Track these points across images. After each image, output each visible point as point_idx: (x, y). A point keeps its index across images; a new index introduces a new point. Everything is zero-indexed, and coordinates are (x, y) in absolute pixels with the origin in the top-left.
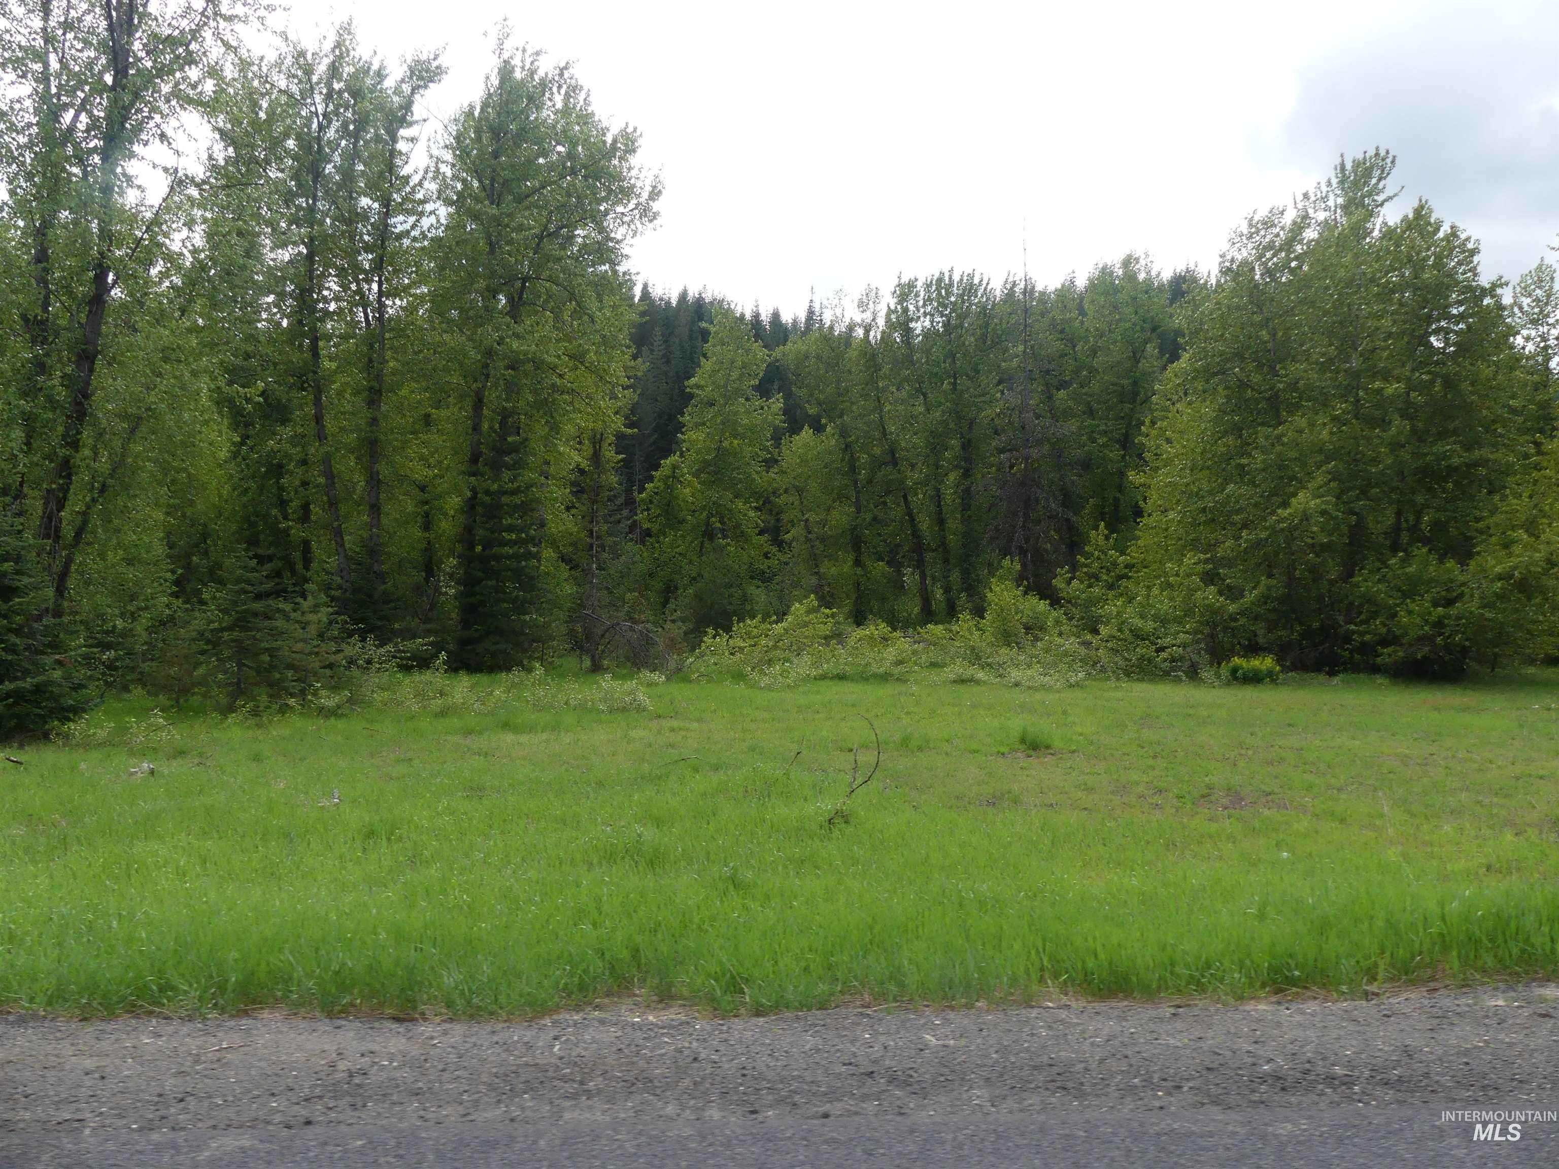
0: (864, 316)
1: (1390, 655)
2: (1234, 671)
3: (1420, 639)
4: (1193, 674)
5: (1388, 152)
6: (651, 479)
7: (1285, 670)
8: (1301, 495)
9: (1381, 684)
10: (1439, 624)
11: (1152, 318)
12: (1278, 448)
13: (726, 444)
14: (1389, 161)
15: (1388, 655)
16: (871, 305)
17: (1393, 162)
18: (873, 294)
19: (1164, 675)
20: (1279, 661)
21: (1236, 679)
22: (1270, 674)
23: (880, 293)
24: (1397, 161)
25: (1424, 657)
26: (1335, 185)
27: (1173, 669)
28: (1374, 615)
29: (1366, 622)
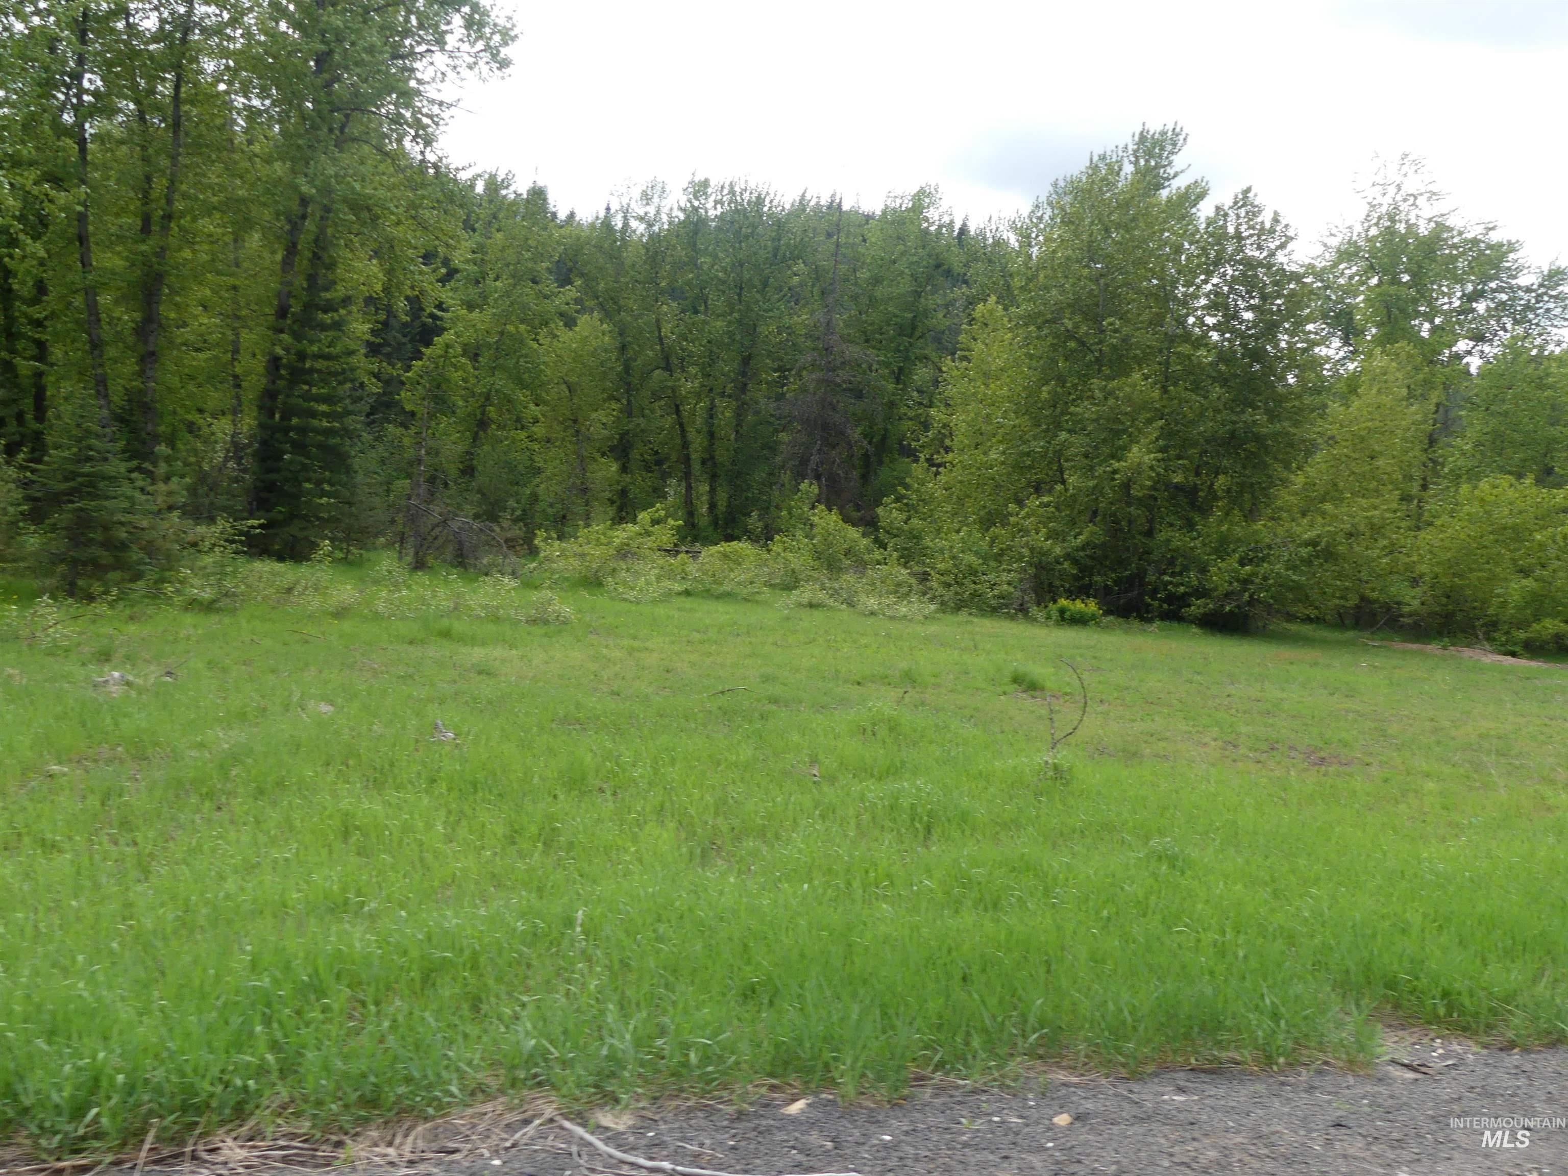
0: (648, 208)
1: (1199, 607)
2: (1062, 611)
3: (1228, 595)
4: (1023, 610)
5: (1182, 129)
6: (418, 356)
7: (1107, 613)
8: (1135, 449)
9: (1195, 634)
10: (1246, 582)
11: (937, 255)
12: (1111, 402)
13: (510, 328)
14: (1181, 138)
15: (1197, 607)
16: (656, 200)
17: (1185, 139)
18: (658, 188)
19: (994, 611)
20: (1100, 605)
21: (1063, 619)
22: (1093, 617)
23: (667, 189)
24: (1189, 140)
25: (1231, 611)
26: (1131, 152)
27: (1001, 606)
28: (1186, 569)
29: (1180, 574)
